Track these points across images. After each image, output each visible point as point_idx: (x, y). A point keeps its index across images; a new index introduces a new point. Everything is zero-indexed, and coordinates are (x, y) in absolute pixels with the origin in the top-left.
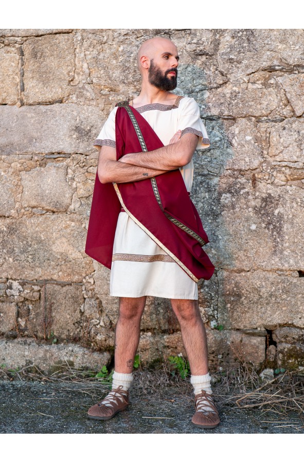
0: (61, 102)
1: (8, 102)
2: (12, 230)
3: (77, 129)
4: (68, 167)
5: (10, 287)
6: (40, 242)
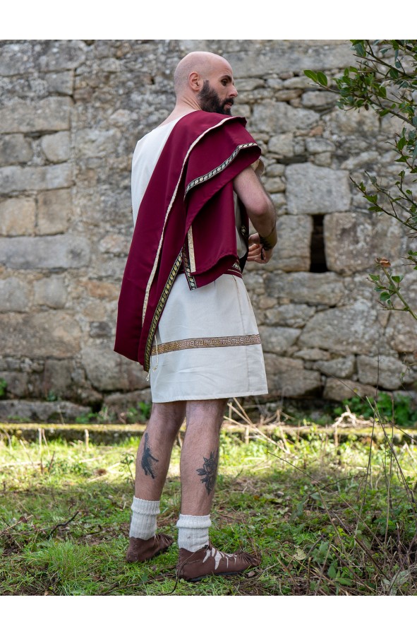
0: (62, 233)
1: (27, 234)
2: (26, 322)
3: (72, 252)
4: (65, 277)
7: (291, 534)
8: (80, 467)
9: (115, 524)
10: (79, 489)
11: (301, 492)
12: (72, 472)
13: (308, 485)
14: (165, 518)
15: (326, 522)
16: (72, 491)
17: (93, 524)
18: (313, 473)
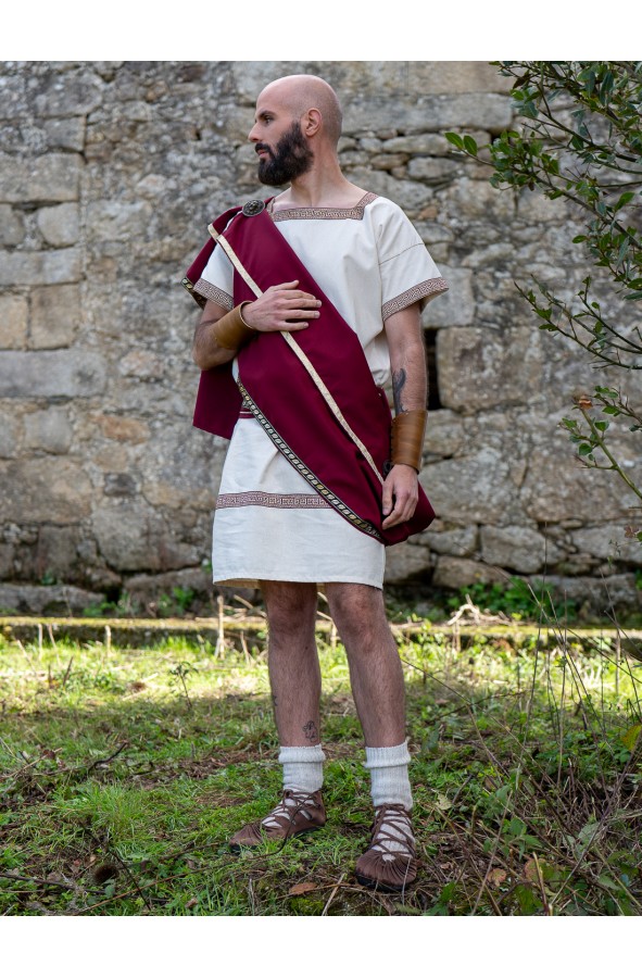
0: (66, 347)
1: (15, 347)
2: (12, 472)
3: (80, 374)
4: (70, 410)
5: (8, 529)
6: (39, 484)
7: (423, 773)
8: (108, 679)
9: (170, 760)
10: (112, 711)
11: (424, 716)
12: (96, 686)
13: (432, 705)
14: (239, 752)
15: (469, 757)
16: (102, 712)
17: (140, 761)
18: (438, 689)
